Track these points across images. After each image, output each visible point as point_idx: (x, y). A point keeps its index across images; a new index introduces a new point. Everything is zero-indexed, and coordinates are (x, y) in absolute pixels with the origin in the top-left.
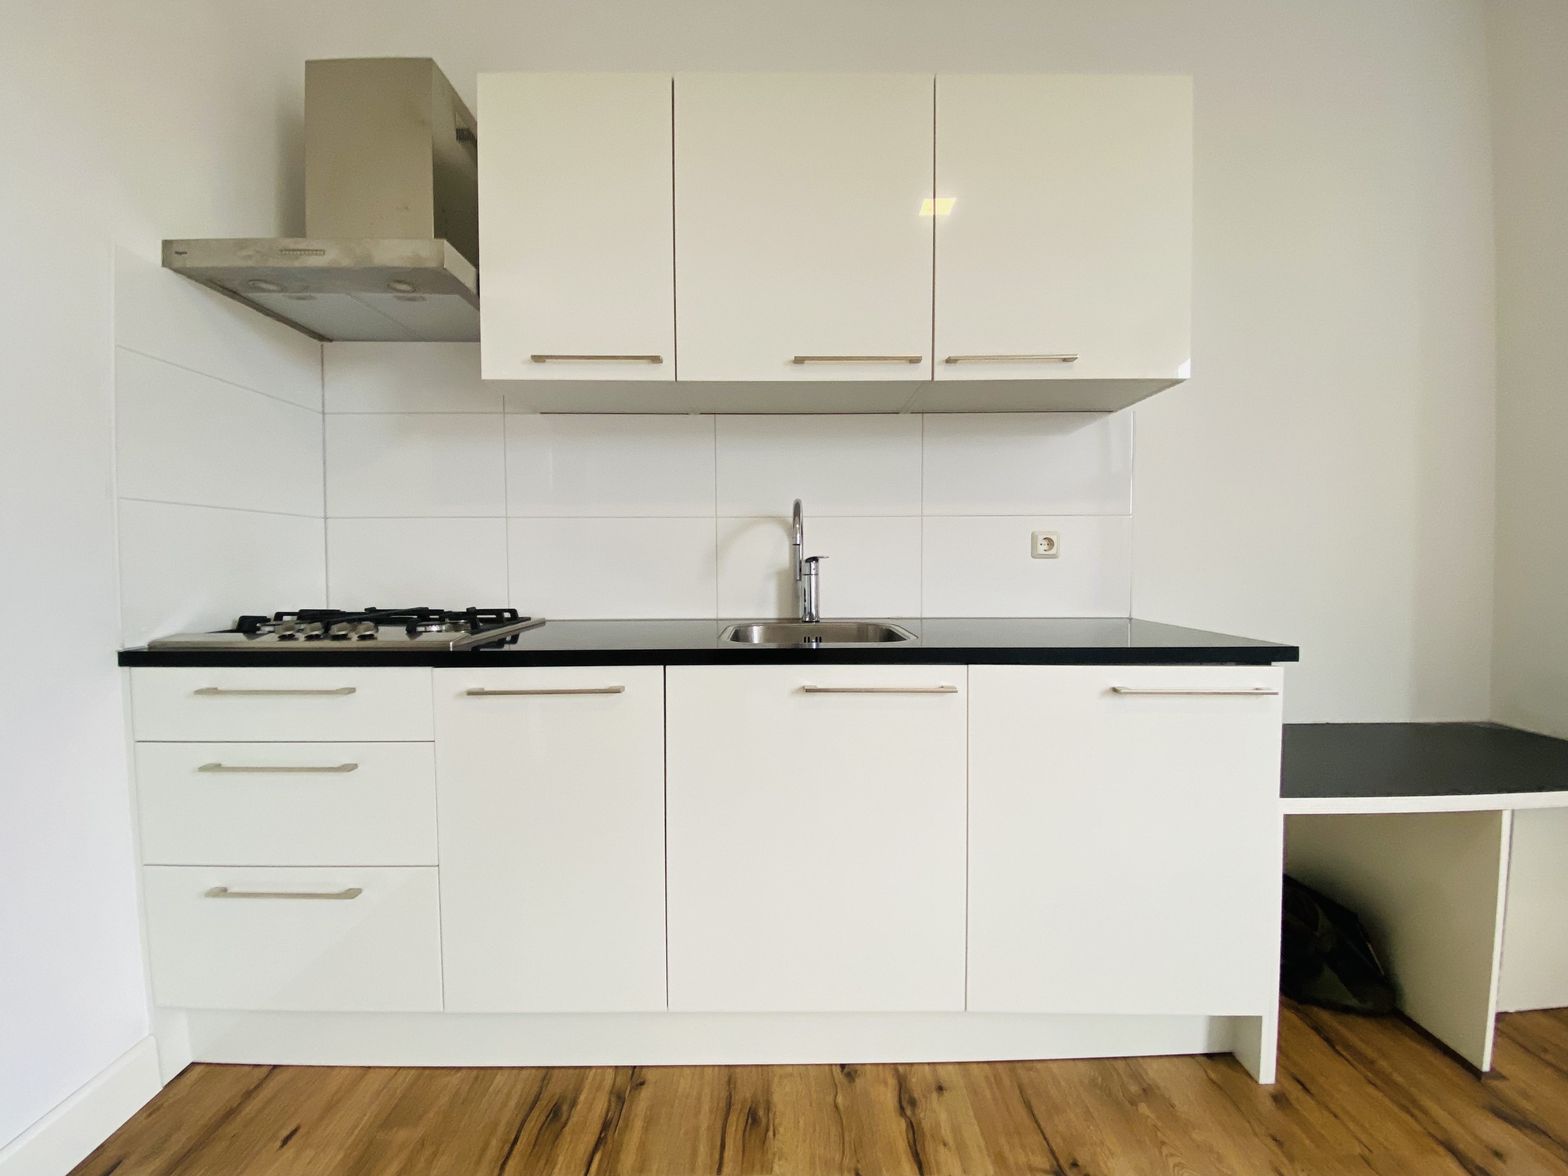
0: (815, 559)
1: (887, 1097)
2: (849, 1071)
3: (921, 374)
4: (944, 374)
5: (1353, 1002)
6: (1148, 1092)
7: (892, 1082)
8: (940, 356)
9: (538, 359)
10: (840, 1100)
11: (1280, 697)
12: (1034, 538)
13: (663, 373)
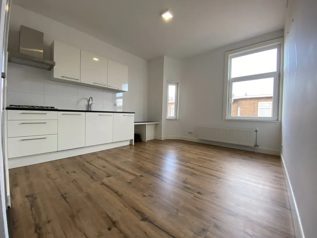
0: (92, 104)
4: (108, 87)
8: (108, 85)
11: (134, 116)
13: (79, 81)
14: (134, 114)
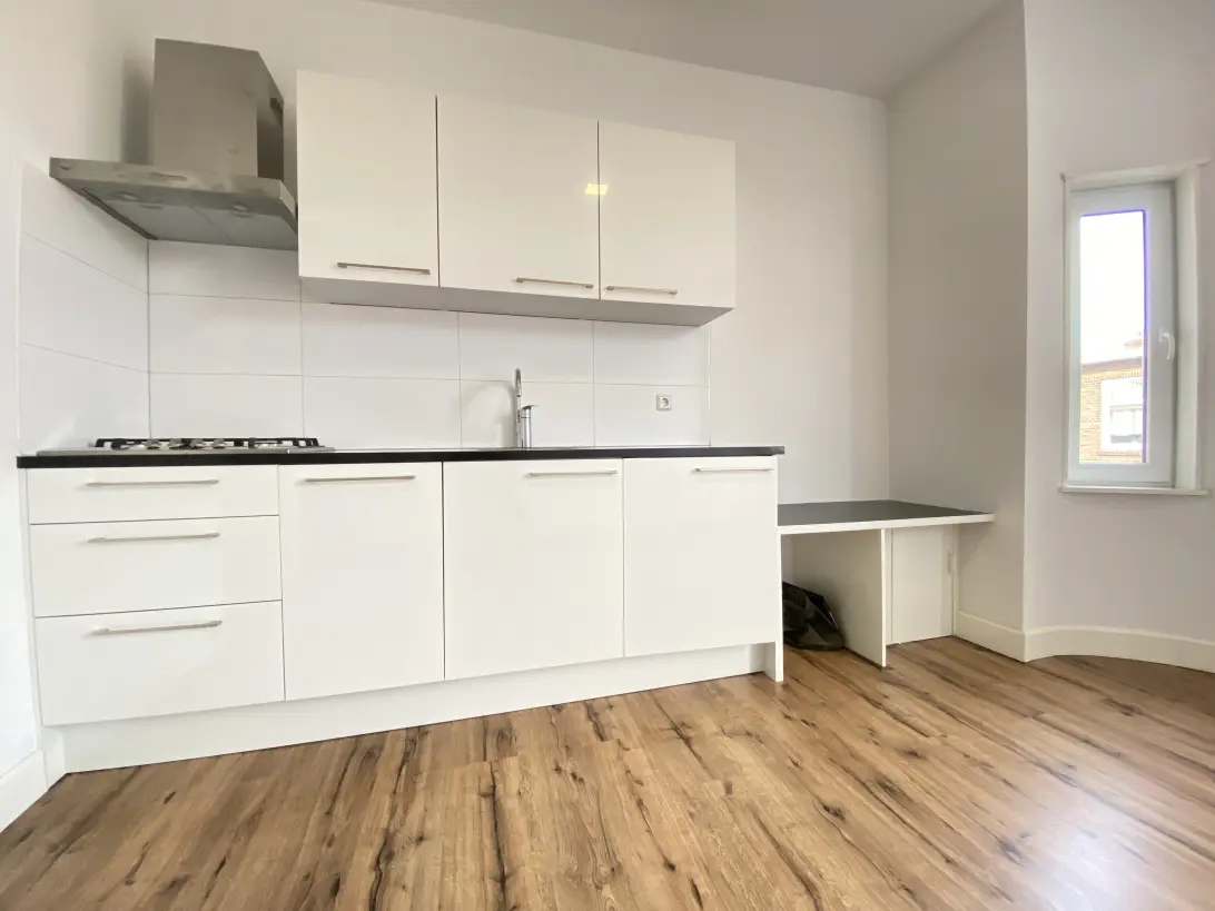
0: (529, 407)
1: (582, 714)
2: (558, 708)
3: (592, 295)
4: (606, 296)
5: (822, 643)
6: (721, 691)
7: (583, 708)
8: (604, 285)
9: (342, 265)
10: (554, 720)
11: (775, 473)
12: (658, 398)
13: (431, 281)
14: (775, 458)
